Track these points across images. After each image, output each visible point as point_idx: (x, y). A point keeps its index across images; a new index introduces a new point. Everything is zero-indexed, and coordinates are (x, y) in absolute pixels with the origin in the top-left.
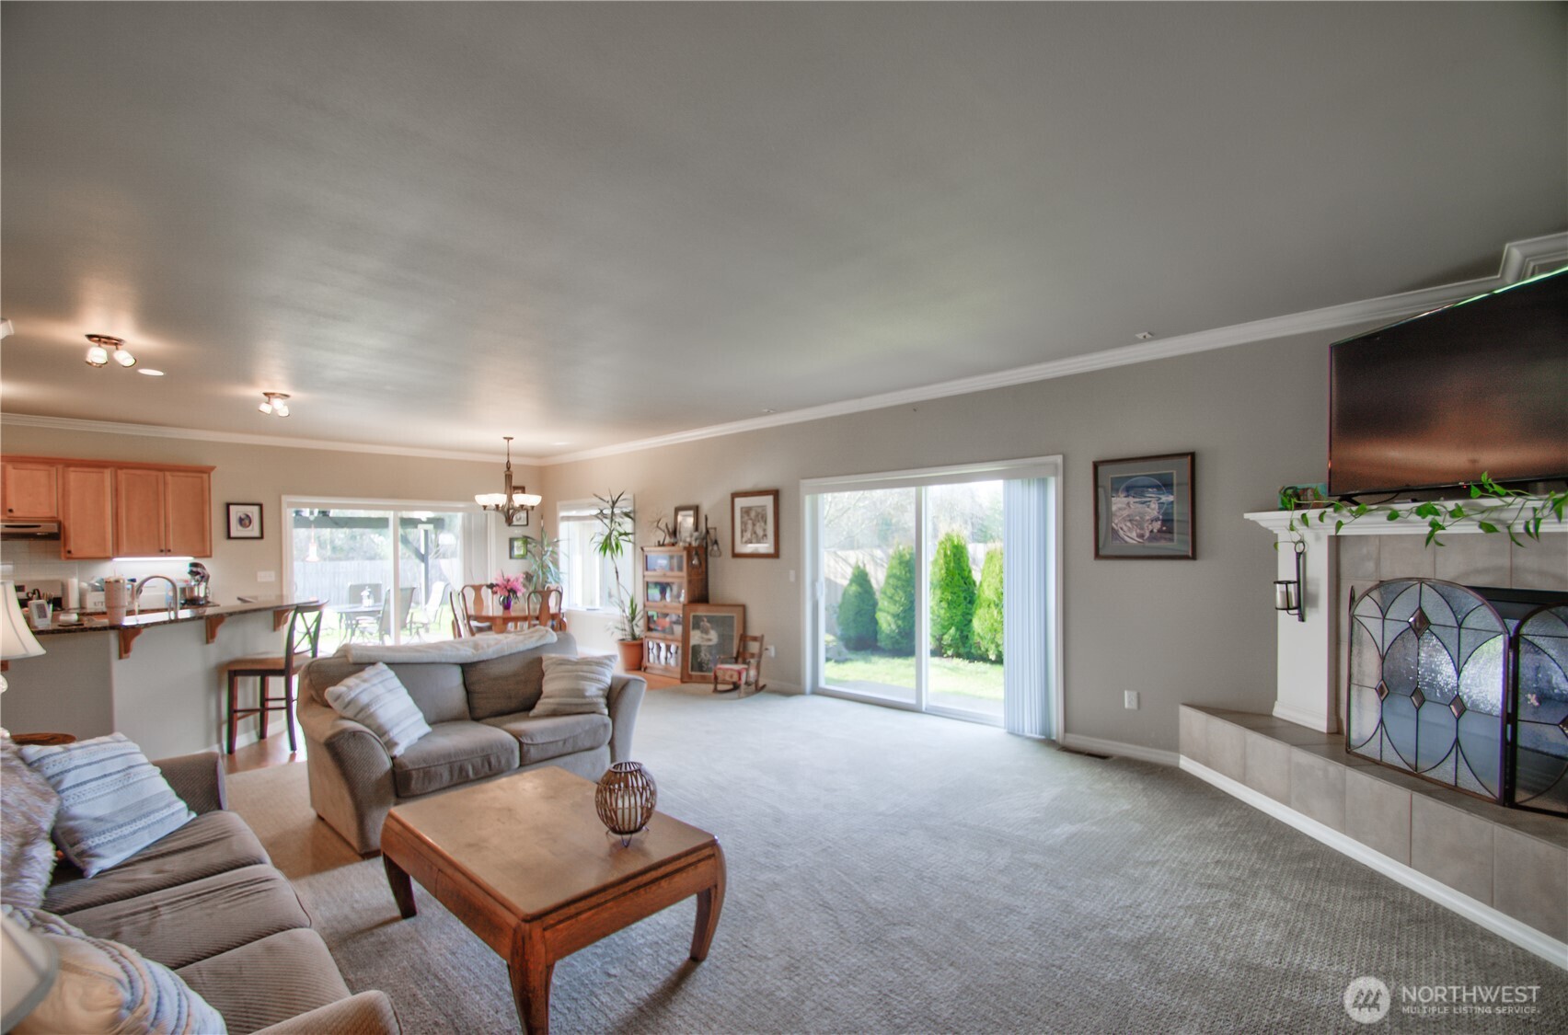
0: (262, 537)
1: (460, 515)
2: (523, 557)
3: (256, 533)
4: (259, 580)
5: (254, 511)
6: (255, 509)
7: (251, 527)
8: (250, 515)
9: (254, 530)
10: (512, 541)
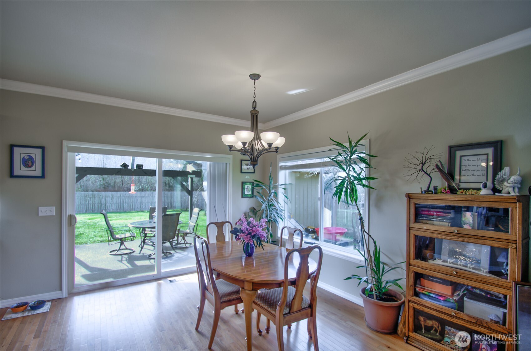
0: (43, 176)
1: (208, 163)
2: (252, 196)
3: (38, 173)
4: (40, 214)
5: (37, 154)
6: (39, 152)
7: (33, 168)
8: (33, 156)
9: (36, 170)
10: (243, 183)
